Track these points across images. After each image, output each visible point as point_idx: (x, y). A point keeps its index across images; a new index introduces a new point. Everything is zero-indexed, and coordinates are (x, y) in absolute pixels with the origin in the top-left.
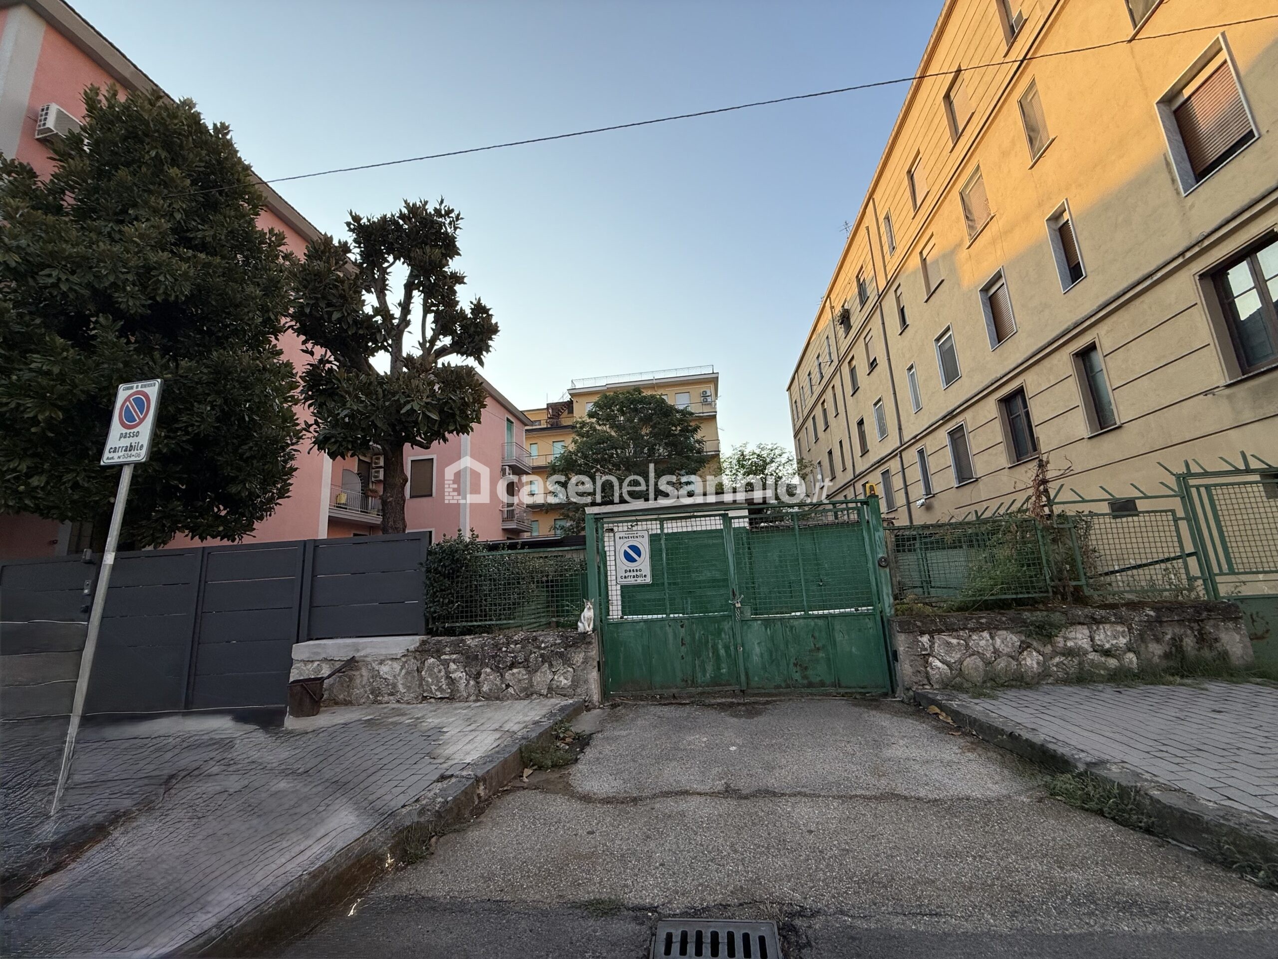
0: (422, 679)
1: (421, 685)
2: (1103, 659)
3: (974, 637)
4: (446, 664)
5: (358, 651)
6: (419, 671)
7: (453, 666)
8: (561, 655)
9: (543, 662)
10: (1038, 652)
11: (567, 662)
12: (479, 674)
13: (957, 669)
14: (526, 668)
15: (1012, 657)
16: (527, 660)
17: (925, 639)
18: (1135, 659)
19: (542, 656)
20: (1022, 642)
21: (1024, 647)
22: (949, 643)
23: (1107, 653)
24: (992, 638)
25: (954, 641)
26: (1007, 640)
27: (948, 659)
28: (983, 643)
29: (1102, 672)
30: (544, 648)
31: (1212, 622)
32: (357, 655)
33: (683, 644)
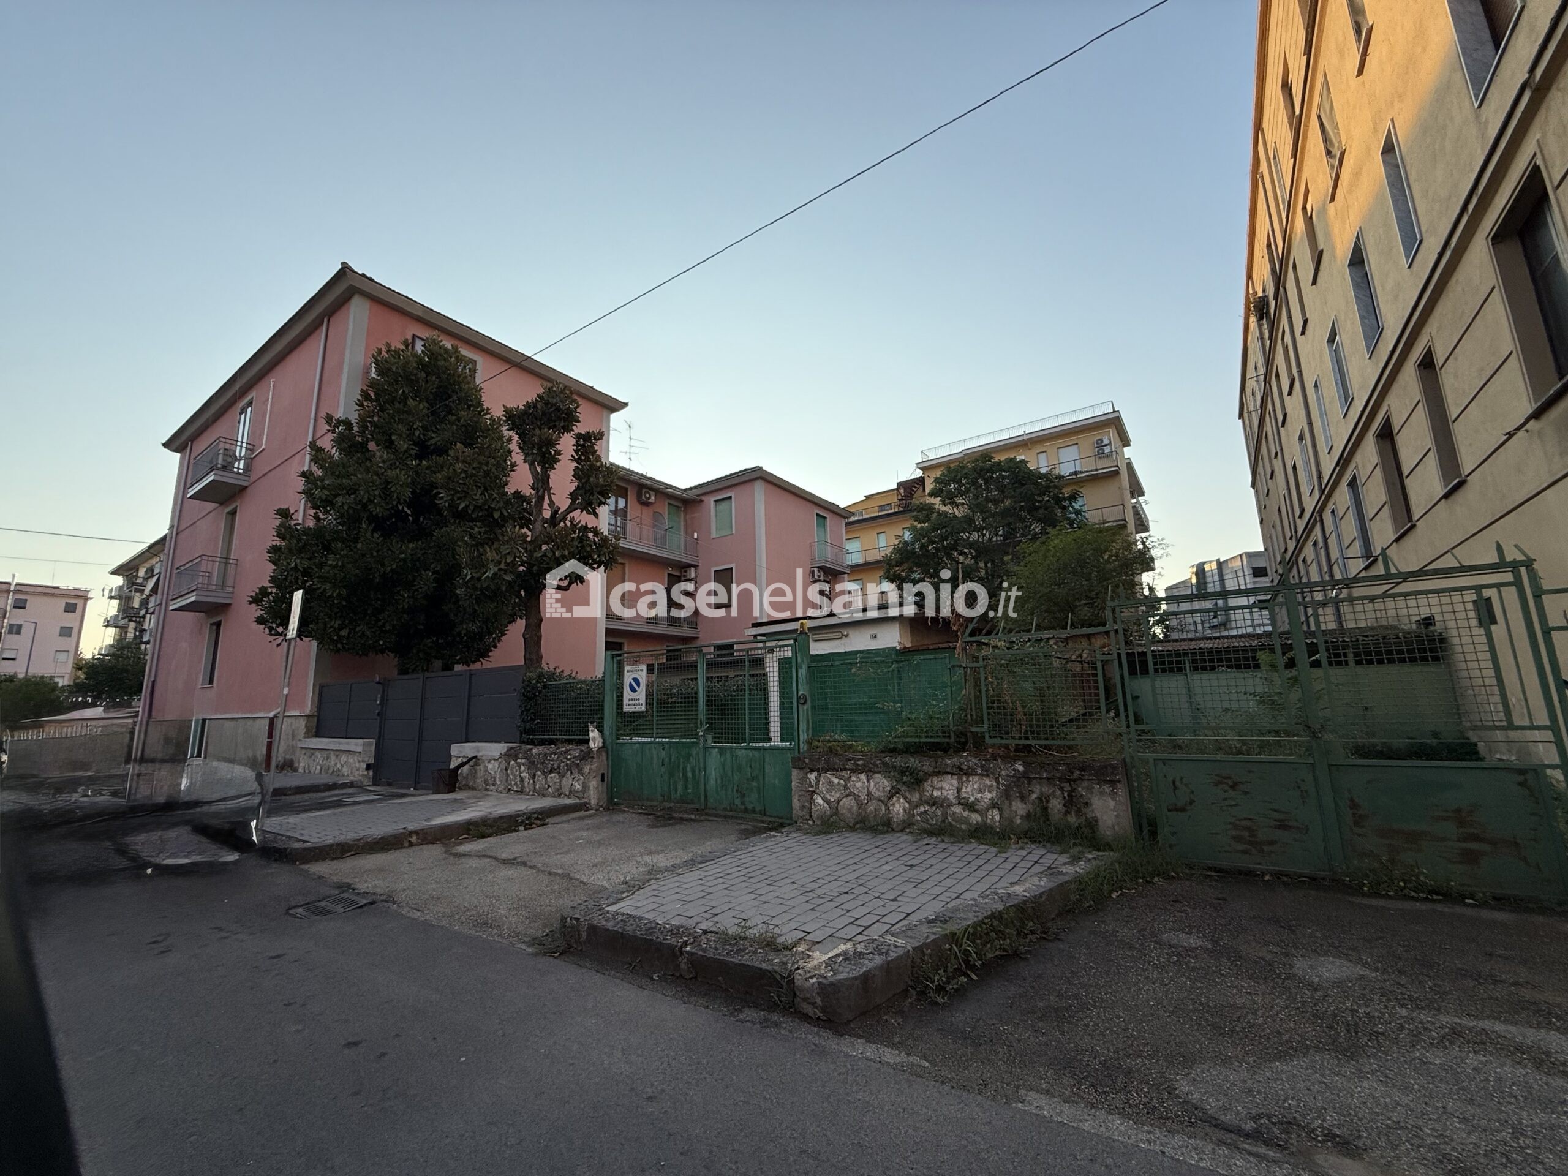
0: (508, 775)
1: (507, 780)
2: (965, 814)
3: (854, 779)
4: (519, 765)
5: (478, 752)
6: (506, 770)
7: (523, 768)
8: (577, 765)
9: (567, 770)
10: (905, 798)
11: (580, 772)
12: (534, 776)
13: (835, 807)
14: (559, 773)
15: (882, 801)
16: (559, 768)
17: (812, 776)
18: (997, 818)
19: (567, 765)
20: (893, 787)
21: (893, 793)
22: (830, 783)
23: (971, 807)
24: (868, 781)
25: (836, 781)
26: (880, 784)
27: (828, 796)
28: (859, 785)
29: (963, 827)
30: (570, 759)
31: (1085, 784)
32: (479, 755)
33: (663, 765)
